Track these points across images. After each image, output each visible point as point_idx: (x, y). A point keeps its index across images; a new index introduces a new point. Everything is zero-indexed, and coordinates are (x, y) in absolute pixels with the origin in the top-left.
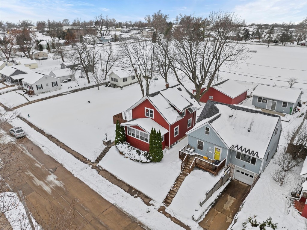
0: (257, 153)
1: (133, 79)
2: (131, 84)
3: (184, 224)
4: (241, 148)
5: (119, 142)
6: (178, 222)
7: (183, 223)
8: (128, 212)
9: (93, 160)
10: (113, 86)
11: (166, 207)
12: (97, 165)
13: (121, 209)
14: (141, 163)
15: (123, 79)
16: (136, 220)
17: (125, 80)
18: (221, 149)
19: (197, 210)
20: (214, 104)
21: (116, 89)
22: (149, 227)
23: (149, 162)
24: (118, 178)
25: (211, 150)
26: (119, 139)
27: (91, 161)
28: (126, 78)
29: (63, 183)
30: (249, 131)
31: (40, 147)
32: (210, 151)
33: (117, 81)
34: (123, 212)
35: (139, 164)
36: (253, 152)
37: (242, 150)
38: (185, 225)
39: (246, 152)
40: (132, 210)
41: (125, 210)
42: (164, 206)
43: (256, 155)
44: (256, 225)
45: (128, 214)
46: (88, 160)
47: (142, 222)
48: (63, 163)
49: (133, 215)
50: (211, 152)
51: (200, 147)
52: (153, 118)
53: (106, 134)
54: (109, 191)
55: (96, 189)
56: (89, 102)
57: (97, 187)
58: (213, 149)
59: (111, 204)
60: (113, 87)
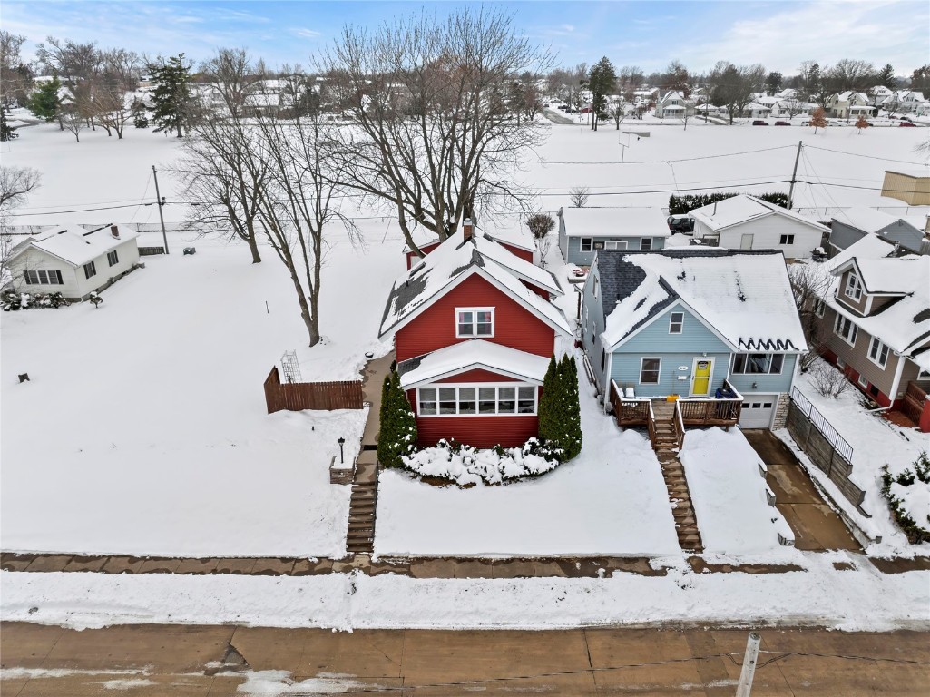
0: (788, 341)
1: (114, 263)
2: (111, 282)
3: (775, 566)
4: (751, 341)
5: (410, 447)
6: (763, 569)
7: (772, 563)
8: (643, 620)
9: (339, 551)
10: (48, 302)
11: (699, 555)
12: (374, 559)
13: (616, 624)
14: (532, 482)
15: (85, 266)
16: (686, 624)
17: (90, 270)
18: (712, 359)
19: (776, 519)
20: (621, 256)
21: (63, 311)
22: (732, 619)
23: (556, 467)
24: (494, 557)
25: (682, 373)
26: (408, 438)
27: (336, 558)
28: (93, 262)
29: (340, 675)
30: (742, 299)
31: (22, 616)
32: (680, 378)
33: (57, 277)
34: (633, 627)
35: (526, 487)
36: (779, 341)
37: (756, 346)
38: (781, 566)
39: (767, 347)
40: (652, 607)
41: (628, 620)
42: (692, 555)
43: (789, 346)
44: (911, 481)
45: (649, 623)
46: (316, 560)
47: (703, 618)
48: (231, 618)
49: (667, 618)
50: (684, 378)
51: (650, 375)
52: (493, 335)
53: (341, 441)
54: (531, 602)
55: (479, 622)
56: (23, 378)
57: (477, 612)
58: (690, 368)
59: (576, 630)
60: (49, 306)
